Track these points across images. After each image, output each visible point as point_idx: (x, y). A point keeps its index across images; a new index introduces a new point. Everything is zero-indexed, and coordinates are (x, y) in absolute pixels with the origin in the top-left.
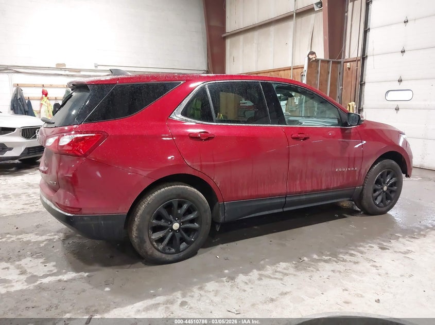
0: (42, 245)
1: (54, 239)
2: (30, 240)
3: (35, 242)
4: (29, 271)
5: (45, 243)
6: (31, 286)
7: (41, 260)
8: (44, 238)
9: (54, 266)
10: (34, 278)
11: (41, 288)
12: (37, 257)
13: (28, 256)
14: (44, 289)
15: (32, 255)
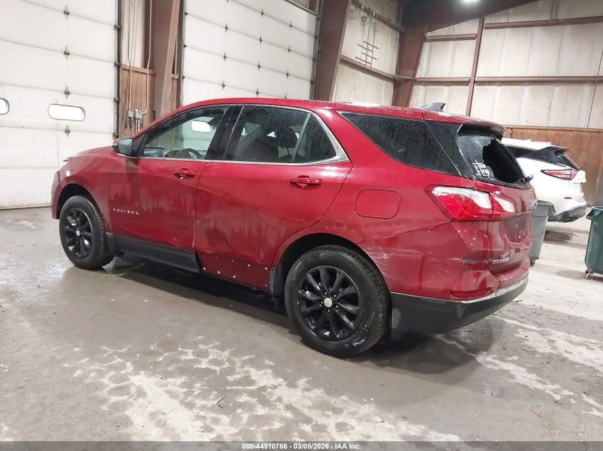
0: (516, 358)
1: (495, 358)
2: (528, 372)
3: (523, 366)
4: (545, 341)
5: (510, 359)
6: (548, 329)
7: (527, 343)
8: (505, 366)
9: (518, 333)
10: (542, 333)
11: (540, 325)
12: (530, 348)
13: (539, 353)
14: (539, 324)
15: (535, 352)
